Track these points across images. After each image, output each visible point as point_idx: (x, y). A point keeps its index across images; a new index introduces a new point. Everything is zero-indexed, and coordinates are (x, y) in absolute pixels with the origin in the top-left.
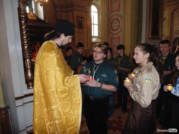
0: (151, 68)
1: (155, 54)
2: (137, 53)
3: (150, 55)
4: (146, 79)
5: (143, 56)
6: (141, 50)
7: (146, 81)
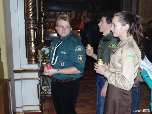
0: (133, 42)
1: (136, 25)
2: (115, 24)
3: (130, 26)
4: (128, 56)
5: (122, 28)
6: (120, 20)
7: (128, 58)
